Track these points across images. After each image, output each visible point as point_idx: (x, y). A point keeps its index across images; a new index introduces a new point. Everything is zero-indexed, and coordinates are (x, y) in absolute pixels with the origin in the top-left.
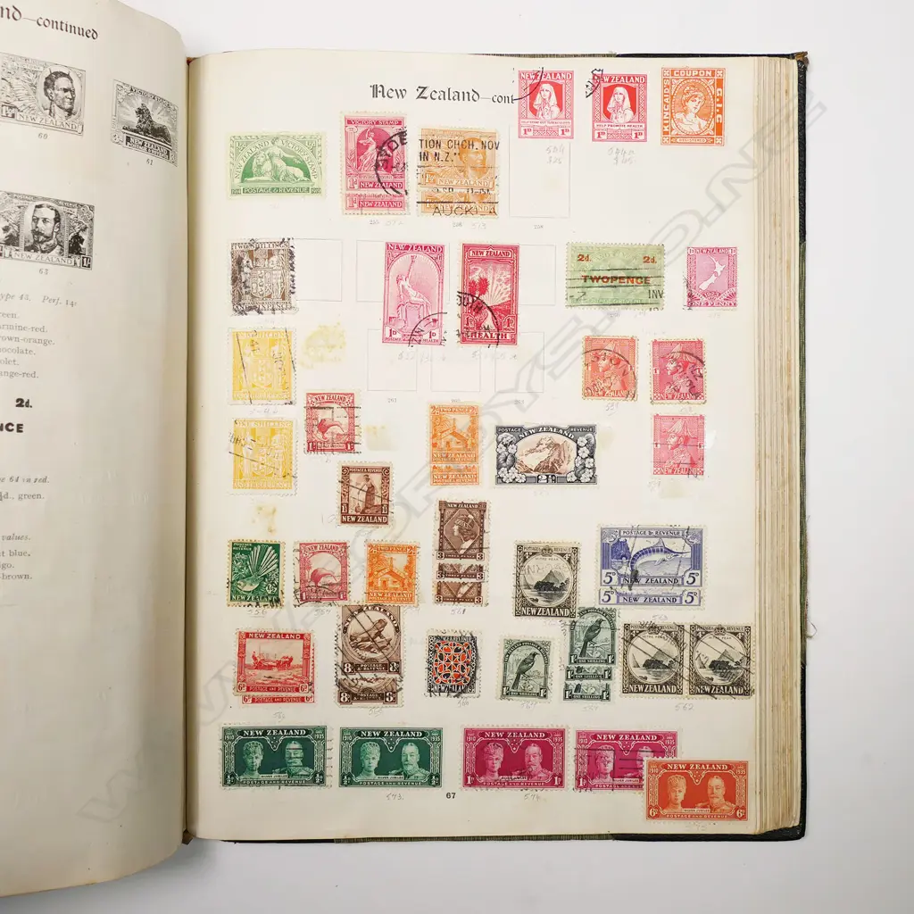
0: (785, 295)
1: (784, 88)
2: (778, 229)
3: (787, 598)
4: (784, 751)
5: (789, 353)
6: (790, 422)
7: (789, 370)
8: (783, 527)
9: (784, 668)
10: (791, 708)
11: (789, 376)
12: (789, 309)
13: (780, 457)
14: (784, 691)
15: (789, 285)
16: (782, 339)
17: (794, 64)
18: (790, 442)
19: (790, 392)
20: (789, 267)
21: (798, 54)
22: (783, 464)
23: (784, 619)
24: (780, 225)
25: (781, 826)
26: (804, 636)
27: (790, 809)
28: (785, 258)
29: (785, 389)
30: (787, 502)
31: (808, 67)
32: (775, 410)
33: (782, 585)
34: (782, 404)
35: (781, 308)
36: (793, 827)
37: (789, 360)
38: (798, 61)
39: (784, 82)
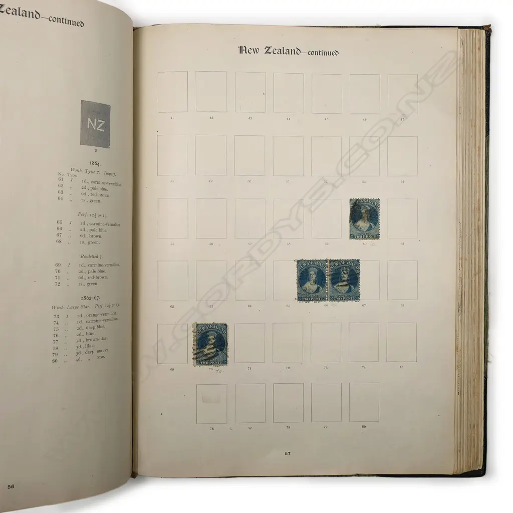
0: (477, 166)
1: (478, 46)
2: (473, 128)
3: (476, 340)
4: (474, 427)
5: (479, 201)
6: (479, 239)
7: (479, 209)
8: (475, 300)
9: (474, 380)
10: (478, 403)
11: (479, 213)
12: (479, 175)
13: (473, 260)
14: (474, 393)
15: (479, 161)
16: (475, 192)
17: (483, 32)
18: (479, 251)
19: (479, 222)
20: (479, 150)
21: (486, 26)
22: (475, 264)
23: (474, 353)
24: (475, 127)
25: (472, 469)
26: (486, 361)
27: (477, 459)
28: (478, 145)
29: (476, 221)
30: (477, 285)
31: (492, 34)
32: (471, 233)
33: (474, 333)
34: (475, 229)
35: (475, 174)
36: (479, 470)
37: (479, 204)
38: (486, 31)
39: (477, 42)
